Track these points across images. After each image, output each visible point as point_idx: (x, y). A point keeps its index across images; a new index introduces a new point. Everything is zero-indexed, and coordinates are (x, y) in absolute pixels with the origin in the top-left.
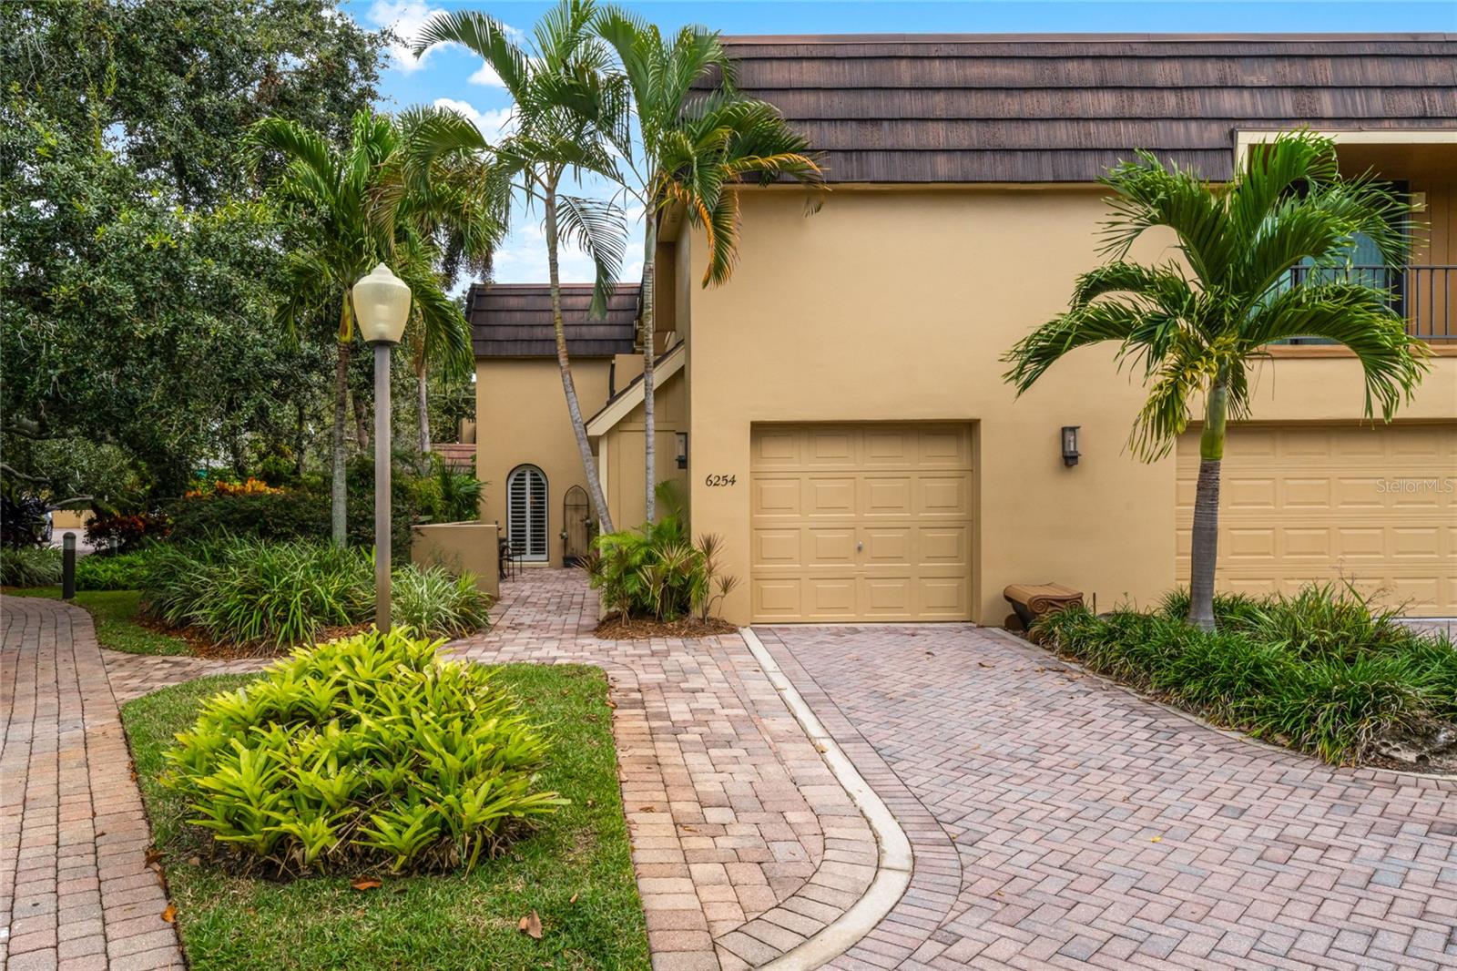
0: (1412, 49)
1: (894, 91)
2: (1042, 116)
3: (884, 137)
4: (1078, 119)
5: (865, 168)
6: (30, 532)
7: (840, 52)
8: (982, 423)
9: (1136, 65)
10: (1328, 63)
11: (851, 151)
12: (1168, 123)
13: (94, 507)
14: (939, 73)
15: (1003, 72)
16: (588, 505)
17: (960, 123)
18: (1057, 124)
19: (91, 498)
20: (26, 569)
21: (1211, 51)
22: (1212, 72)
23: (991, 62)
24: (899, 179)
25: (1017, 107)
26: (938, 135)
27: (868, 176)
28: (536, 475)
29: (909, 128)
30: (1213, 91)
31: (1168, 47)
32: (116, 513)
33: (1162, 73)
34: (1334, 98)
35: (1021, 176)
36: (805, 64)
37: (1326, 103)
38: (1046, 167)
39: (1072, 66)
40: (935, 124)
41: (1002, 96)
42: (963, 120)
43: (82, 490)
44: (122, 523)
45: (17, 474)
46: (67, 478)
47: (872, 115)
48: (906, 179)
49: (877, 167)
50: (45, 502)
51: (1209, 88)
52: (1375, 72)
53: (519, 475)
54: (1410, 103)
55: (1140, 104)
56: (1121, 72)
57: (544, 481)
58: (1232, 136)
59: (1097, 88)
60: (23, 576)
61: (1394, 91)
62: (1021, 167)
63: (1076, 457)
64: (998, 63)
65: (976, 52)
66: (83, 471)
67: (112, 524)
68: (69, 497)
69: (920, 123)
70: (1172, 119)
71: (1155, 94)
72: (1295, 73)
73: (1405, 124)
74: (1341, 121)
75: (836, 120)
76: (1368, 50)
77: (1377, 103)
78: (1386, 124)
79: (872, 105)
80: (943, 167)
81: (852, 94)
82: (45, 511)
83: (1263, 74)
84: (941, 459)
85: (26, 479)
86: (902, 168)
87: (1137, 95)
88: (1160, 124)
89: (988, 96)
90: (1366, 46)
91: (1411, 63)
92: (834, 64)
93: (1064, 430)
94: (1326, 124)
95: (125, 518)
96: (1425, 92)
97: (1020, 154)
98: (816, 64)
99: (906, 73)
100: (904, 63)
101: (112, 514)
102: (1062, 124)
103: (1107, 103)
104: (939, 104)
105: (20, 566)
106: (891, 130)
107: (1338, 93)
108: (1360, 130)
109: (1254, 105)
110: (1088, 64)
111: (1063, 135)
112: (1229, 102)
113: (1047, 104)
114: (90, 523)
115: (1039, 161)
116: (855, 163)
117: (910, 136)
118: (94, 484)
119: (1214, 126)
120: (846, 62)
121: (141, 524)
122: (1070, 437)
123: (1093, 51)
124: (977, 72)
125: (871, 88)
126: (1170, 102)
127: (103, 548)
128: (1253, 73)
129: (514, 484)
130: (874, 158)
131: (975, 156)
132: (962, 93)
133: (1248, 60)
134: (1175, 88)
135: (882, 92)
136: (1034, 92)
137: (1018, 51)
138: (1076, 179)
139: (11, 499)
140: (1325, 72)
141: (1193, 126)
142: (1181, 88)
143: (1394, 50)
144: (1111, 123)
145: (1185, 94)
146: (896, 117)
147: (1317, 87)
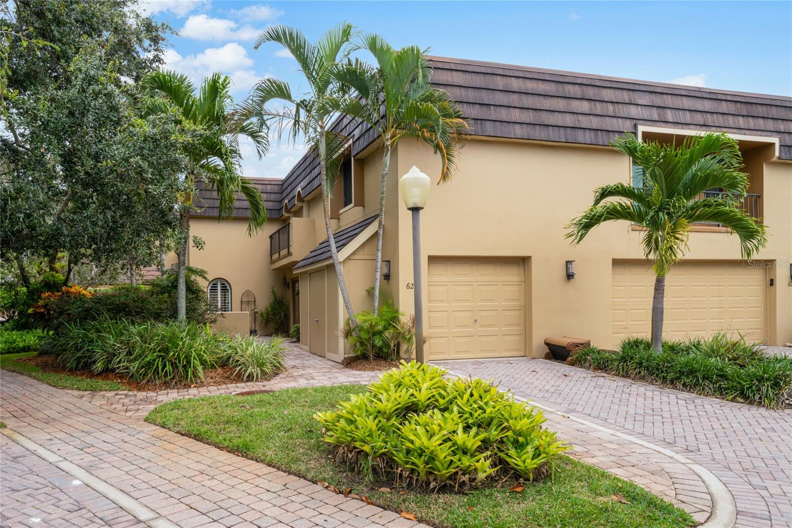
0: (698, 94)
1: (495, 91)
2: (560, 110)
3: (493, 114)
4: (574, 113)
5: (484, 128)
7: (470, 69)
8: (532, 258)
9: (596, 89)
10: (669, 97)
11: (478, 119)
12: (610, 118)
14: (515, 84)
15: (542, 87)
16: (255, 301)
17: (525, 110)
18: (565, 114)
21: (625, 86)
22: (625, 96)
23: (536, 81)
24: (500, 135)
25: (548, 105)
26: (516, 115)
27: (486, 132)
28: (224, 284)
29: (503, 110)
30: (627, 105)
31: (608, 83)
33: (607, 94)
34: (672, 112)
35: (552, 138)
36: (454, 73)
37: (670, 115)
38: (561, 135)
39: (570, 87)
40: (514, 109)
41: (542, 98)
42: (526, 108)
47: (486, 102)
48: (502, 136)
49: (489, 128)
51: (625, 103)
52: (687, 103)
53: (214, 284)
54: (699, 118)
55: (599, 108)
56: (591, 92)
57: (228, 288)
58: (635, 126)
59: (581, 99)
61: (693, 112)
62: (552, 134)
63: (573, 276)
64: (540, 82)
65: (530, 76)
69: (508, 108)
70: (612, 117)
71: (604, 104)
72: (658, 100)
73: (698, 127)
74: (676, 124)
75: (470, 103)
76: (684, 93)
77: (687, 117)
78: (691, 127)
79: (486, 97)
80: (518, 131)
81: (477, 91)
83: (645, 99)
84: (510, 276)
86: (499, 129)
87: (597, 104)
88: (607, 118)
89: (536, 98)
90: (683, 91)
91: (698, 100)
92: (467, 74)
93: (567, 262)
94: (670, 124)
96: (704, 114)
97: (551, 127)
98: (459, 73)
99: (500, 83)
100: (499, 77)
102: (568, 114)
103: (585, 106)
104: (514, 99)
106: (495, 110)
107: (673, 110)
108: (683, 129)
109: (643, 113)
110: (577, 87)
111: (568, 120)
112: (634, 111)
113: (560, 104)
115: (559, 131)
116: (479, 126)
117: (503, 114)
119: (628, 121)
120: (473, 74)
122: (569, 266)
123: (579, 81)
124: (530, 86)
125: (485, 89)
126: (610, 109)
128: (641, 99)
129: (211, 290)
130: (488, 124)
131: (532, 126)
132: (524, 95)
133: (639, 92)
134: (612, 102)
135: (490, 91)
136: (555, 98)
137: (547, 78)
138: (574, 141)
140: (669, 101)
141: (620, 120)
142: (614, 102)
143: (693, 94)
144: (587, 116)
145: (616, 105)
146: (497, 104)
147: (666, 108)
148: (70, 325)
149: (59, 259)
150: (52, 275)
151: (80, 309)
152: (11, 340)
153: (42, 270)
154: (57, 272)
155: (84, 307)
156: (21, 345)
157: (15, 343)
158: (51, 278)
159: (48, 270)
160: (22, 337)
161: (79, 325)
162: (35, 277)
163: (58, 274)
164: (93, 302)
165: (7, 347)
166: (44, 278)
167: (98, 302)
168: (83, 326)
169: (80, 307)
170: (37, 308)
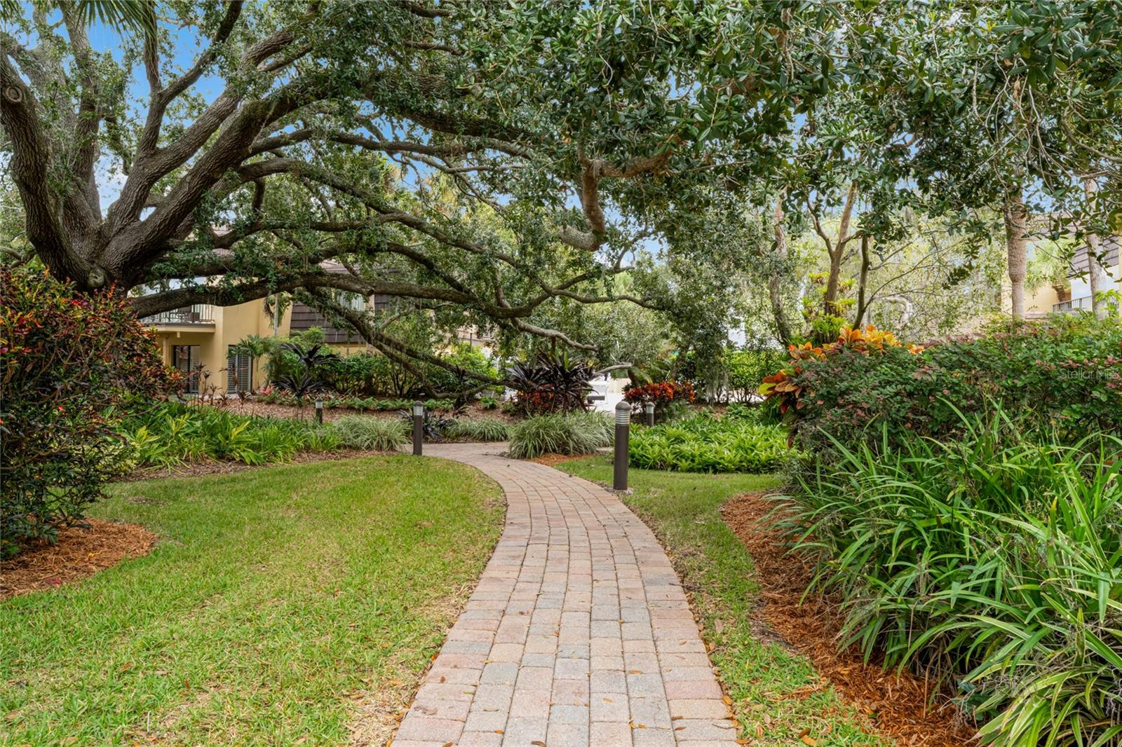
6: (578, 397)
13: (631, 375)
19: (630, 365)
20: (575, 438)
32: (650, 381)
43: (622, 358)
44: (654, 389)
45: (570, 341)
46: (610, 346)
50: (591, 368)
60: (571, 444)
66: (622, 341)
67: (646, 390)
68: (611, 365)
82: (591, 377)
85: (576, 346)
95: (657, 385)
101: (646, 382)
105: (569, 433)
114: (626, 389)
118: (633, 353)
121: (670, 391)
127: (638, 411)
139: (563, 363)
148: (854, 449)
149: (841, 291)
150: (829, 321)
151: (890, 390)
152: (747, 446)
153: (811, 312)
154: (838, 315)
155: (906, 382)
156: (764, 456)
157: (752, 451)
158: (826, 326)
159: (822, 312)
160: (767, 440)
161: (887, 450)
162: (800, 326)
163: (839, 319)
164: (941, 365)
165: (738, 459)
166: (815, 327)
167: (961, 365)
168: (906, 453)
169: (889, 383)
170: (777, 382)
